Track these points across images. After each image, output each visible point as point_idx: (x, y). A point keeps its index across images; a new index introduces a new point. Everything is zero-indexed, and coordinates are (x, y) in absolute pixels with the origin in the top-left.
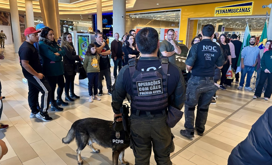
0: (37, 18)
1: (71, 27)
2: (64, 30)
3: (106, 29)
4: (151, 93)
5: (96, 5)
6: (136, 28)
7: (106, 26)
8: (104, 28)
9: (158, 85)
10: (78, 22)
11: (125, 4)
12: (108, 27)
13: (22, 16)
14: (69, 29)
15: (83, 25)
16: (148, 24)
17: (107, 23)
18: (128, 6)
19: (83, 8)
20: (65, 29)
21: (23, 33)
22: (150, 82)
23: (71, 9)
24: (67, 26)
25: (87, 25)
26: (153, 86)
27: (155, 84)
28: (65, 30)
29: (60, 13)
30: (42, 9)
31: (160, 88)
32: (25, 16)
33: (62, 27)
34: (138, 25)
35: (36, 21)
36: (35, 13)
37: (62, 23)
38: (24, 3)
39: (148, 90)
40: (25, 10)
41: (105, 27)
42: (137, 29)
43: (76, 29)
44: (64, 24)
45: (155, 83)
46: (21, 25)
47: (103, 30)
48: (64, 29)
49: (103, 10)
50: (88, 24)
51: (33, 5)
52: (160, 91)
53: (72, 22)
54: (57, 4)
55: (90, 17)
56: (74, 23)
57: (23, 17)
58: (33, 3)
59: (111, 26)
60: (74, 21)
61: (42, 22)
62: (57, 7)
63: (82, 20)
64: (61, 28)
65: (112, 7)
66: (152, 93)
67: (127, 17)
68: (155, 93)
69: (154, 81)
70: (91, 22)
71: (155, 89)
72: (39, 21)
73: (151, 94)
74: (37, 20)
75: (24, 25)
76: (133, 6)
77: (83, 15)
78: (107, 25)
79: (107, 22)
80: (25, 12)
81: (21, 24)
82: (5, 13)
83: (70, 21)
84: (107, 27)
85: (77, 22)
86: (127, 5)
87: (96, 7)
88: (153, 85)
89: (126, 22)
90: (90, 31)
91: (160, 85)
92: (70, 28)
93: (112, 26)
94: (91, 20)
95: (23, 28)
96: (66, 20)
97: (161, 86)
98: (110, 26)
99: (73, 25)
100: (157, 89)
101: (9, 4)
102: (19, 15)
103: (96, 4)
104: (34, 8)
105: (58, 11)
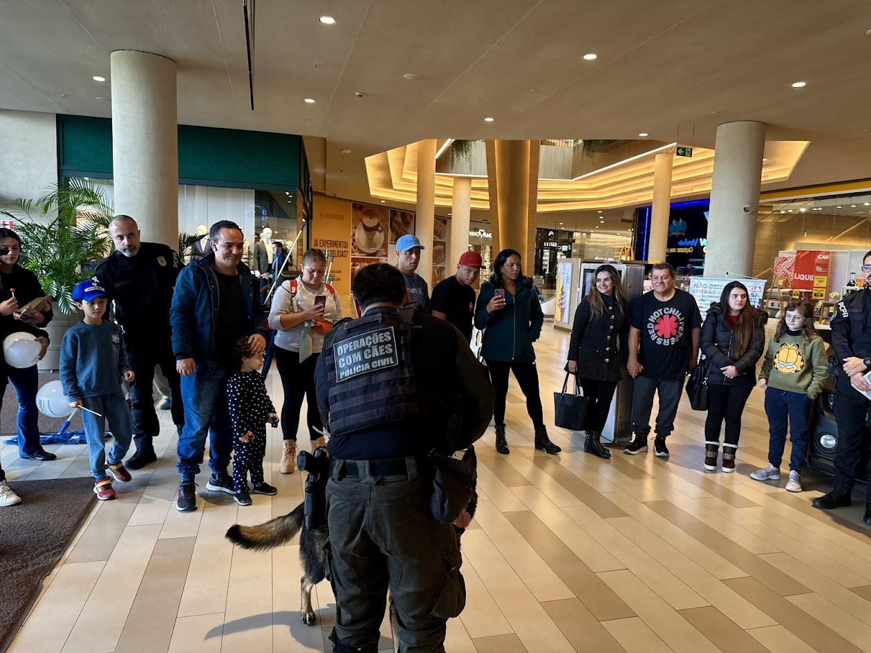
0: (476, 225)
1: (565, 248)
2: (544, 258)
3: (680, 250)
4: (367, 366)
5: (653, 178)
6: (795, 247)
7: (681, 243)
8: (673, 250)
9: (385, 343)
10: (589, 234)
11: (759, 166)
12: (688, 247)
13: (443, 219)
14: (558, 253)
15: (602, 242)
16: (846, 235)
17: (684, 234)
18: (767, 176)
19: (609, 191)
20: (547, 253)
21: (439, 266)
22: (365, 337)
23: (574, 194)
24: (554, 245)
25: (614, 242)
26: (371, 348)
27: (377, 342)
28: (548, 258)
29: (541, 209)
30: (492, 201)
31: (391, 351)
32: (448, 220)
33: (540, 248)
34: (802, 237)
35: (473, 234)
36: (474, 212)
37: (542, 236)
38: (452, 187)
39: (360, 359)
40: (451, 204)
41: (677, 246)
42: (798, 252)
43: (581, 255)
44: (547, 239)
45: (378, 338)
46: (435, 243)
47: (667, 254)
48: (545, 254)
49: (674, 192)
50: (618, 238)
51: (473, 189)
52: (390, 361)
53: (571, 234)
54: (534, 182)
55: (629, 216)
56: (576, 235)
57: (445, 222)
58: (472, 186)
59: (699, 243)
60: (577, 230)
61: (489, 236)
62: (534, 191)
63: (602, 227)
64: (537, 251)
65: (710, 180)
66: (369, 367)
67: (759, 212)
68: (378, 367)
69: (376, 334)
70: (629, 232)
71: (377, 355)
72: (482, 233)
73: (368, 370)
74: (476, 230)
75: (444, 244)
76: (786, 174)
77: (606, 212)
78: (684, 240)
79: (684, 229)
80: (449, 209)
81: (438, 240)
82: (403, 215)
83: (564, 232)
84: (683, 247)
85: (585, 234)
86: (764, 171)
87: (653, 184)
88: (373, 344)
89: (754, 227)
90: (624, 258)
91: (390, 345)
92: (564, 252)
93: (703, 242)
94: (631, 224)
95: (440, 250)
96: (554, 228)
97: (393, 348)
98: (694, 242)
99: (574, 241)
100: (382, 353)
101: (416, 190)
102: (436, 217)
103: (652, 174)
104: (472, 199)
105: (534, 202)
